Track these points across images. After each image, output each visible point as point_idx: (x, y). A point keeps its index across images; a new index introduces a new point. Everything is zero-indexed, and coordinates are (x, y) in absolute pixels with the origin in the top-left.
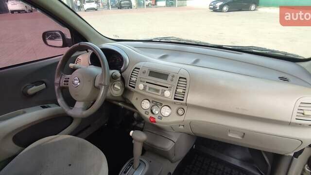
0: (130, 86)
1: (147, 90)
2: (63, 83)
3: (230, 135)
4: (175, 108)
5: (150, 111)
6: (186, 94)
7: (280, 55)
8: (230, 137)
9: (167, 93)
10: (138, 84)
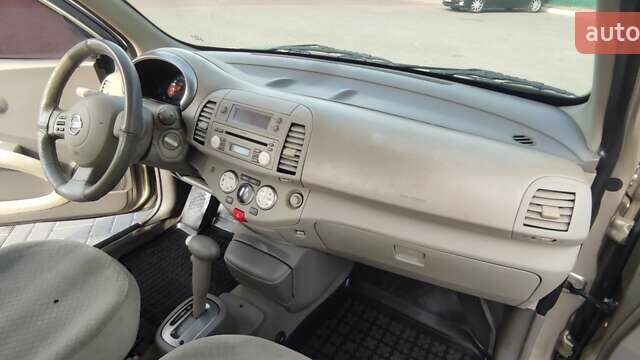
0: (195, 139)
1: (227, 148)
2: (56, 126)
3: (399, 257)
4: (284, 191)
5: (234, 196)
6: (301, 160)
7: (530, 90)
8: (399, 261)
9: (264, 158)
10: (211, 137)
